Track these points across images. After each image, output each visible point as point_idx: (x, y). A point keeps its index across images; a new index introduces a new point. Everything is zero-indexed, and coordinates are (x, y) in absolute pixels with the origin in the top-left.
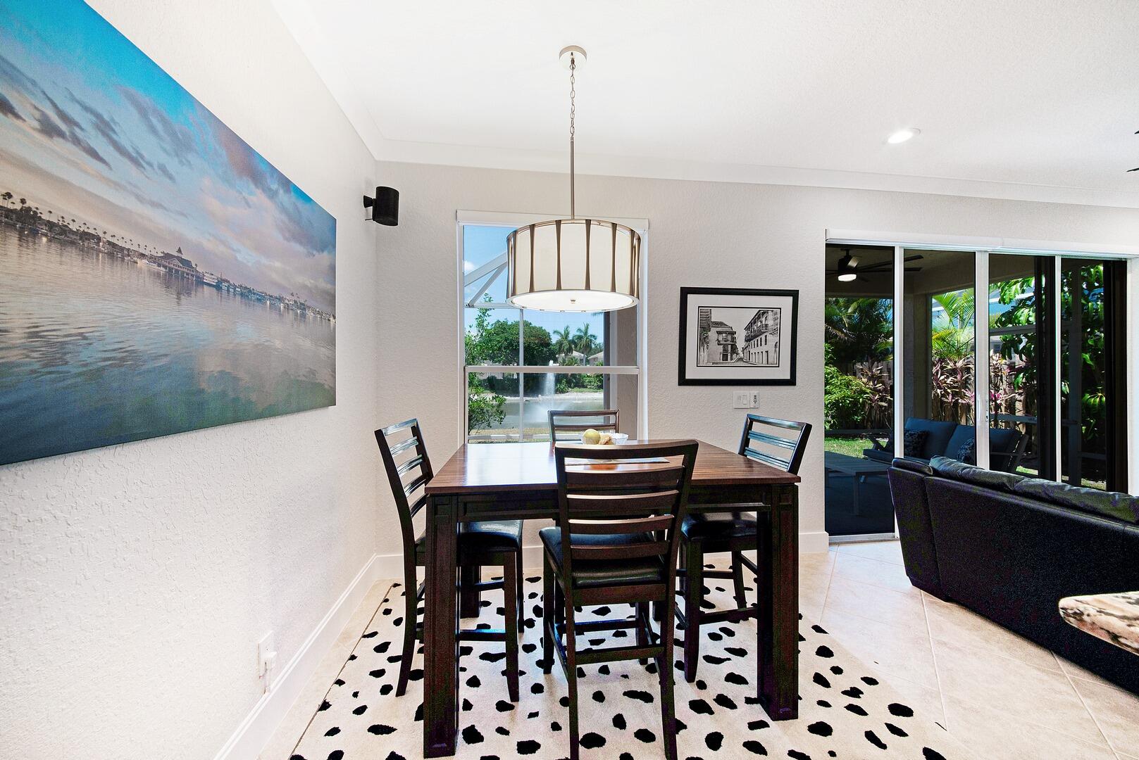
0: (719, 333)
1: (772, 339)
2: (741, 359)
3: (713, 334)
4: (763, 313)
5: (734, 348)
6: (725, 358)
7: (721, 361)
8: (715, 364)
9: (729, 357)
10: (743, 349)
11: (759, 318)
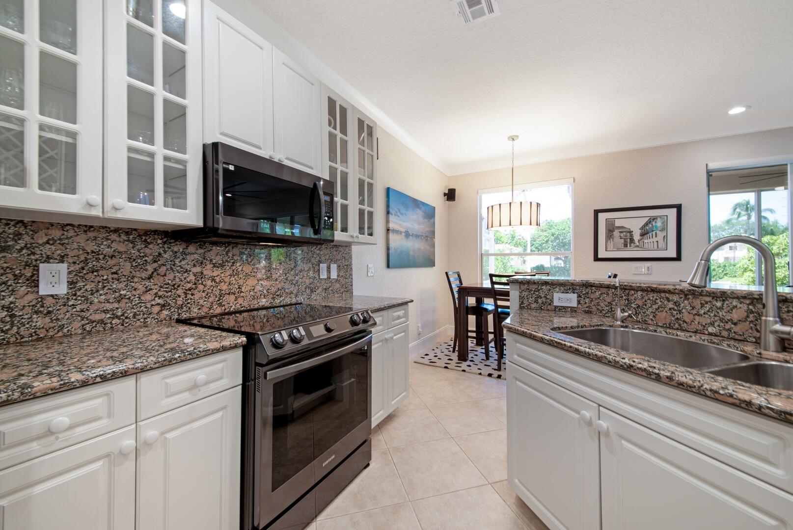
0: (621, 232)
1: (661, 235)
2: (638, 246)
3: (616, 233)
4: (654, 219)
5: (632, 240)
6: (626, 245)
7: (623, 248)
8: (619, 250)
9: (628, 245)
10: (639, 241)
11: (650, 222)
